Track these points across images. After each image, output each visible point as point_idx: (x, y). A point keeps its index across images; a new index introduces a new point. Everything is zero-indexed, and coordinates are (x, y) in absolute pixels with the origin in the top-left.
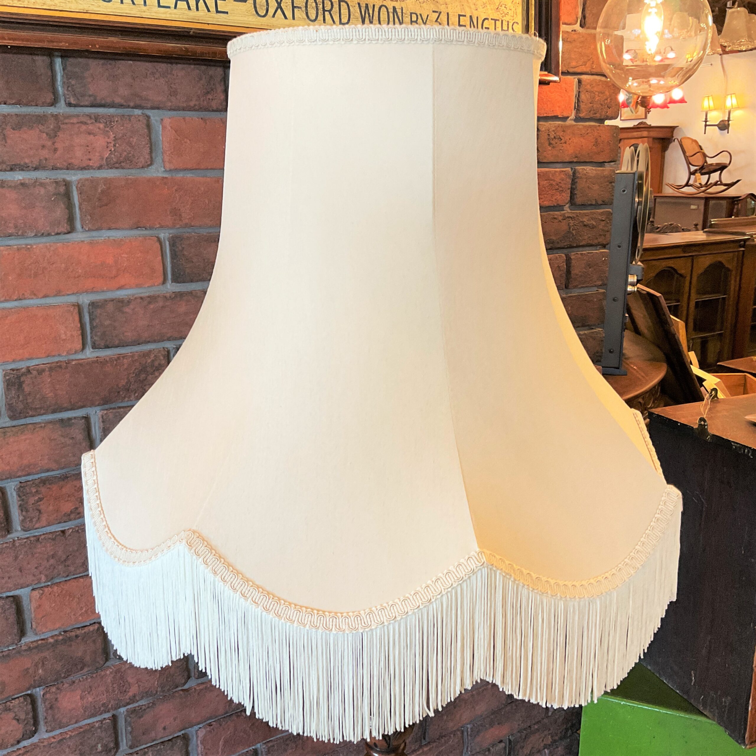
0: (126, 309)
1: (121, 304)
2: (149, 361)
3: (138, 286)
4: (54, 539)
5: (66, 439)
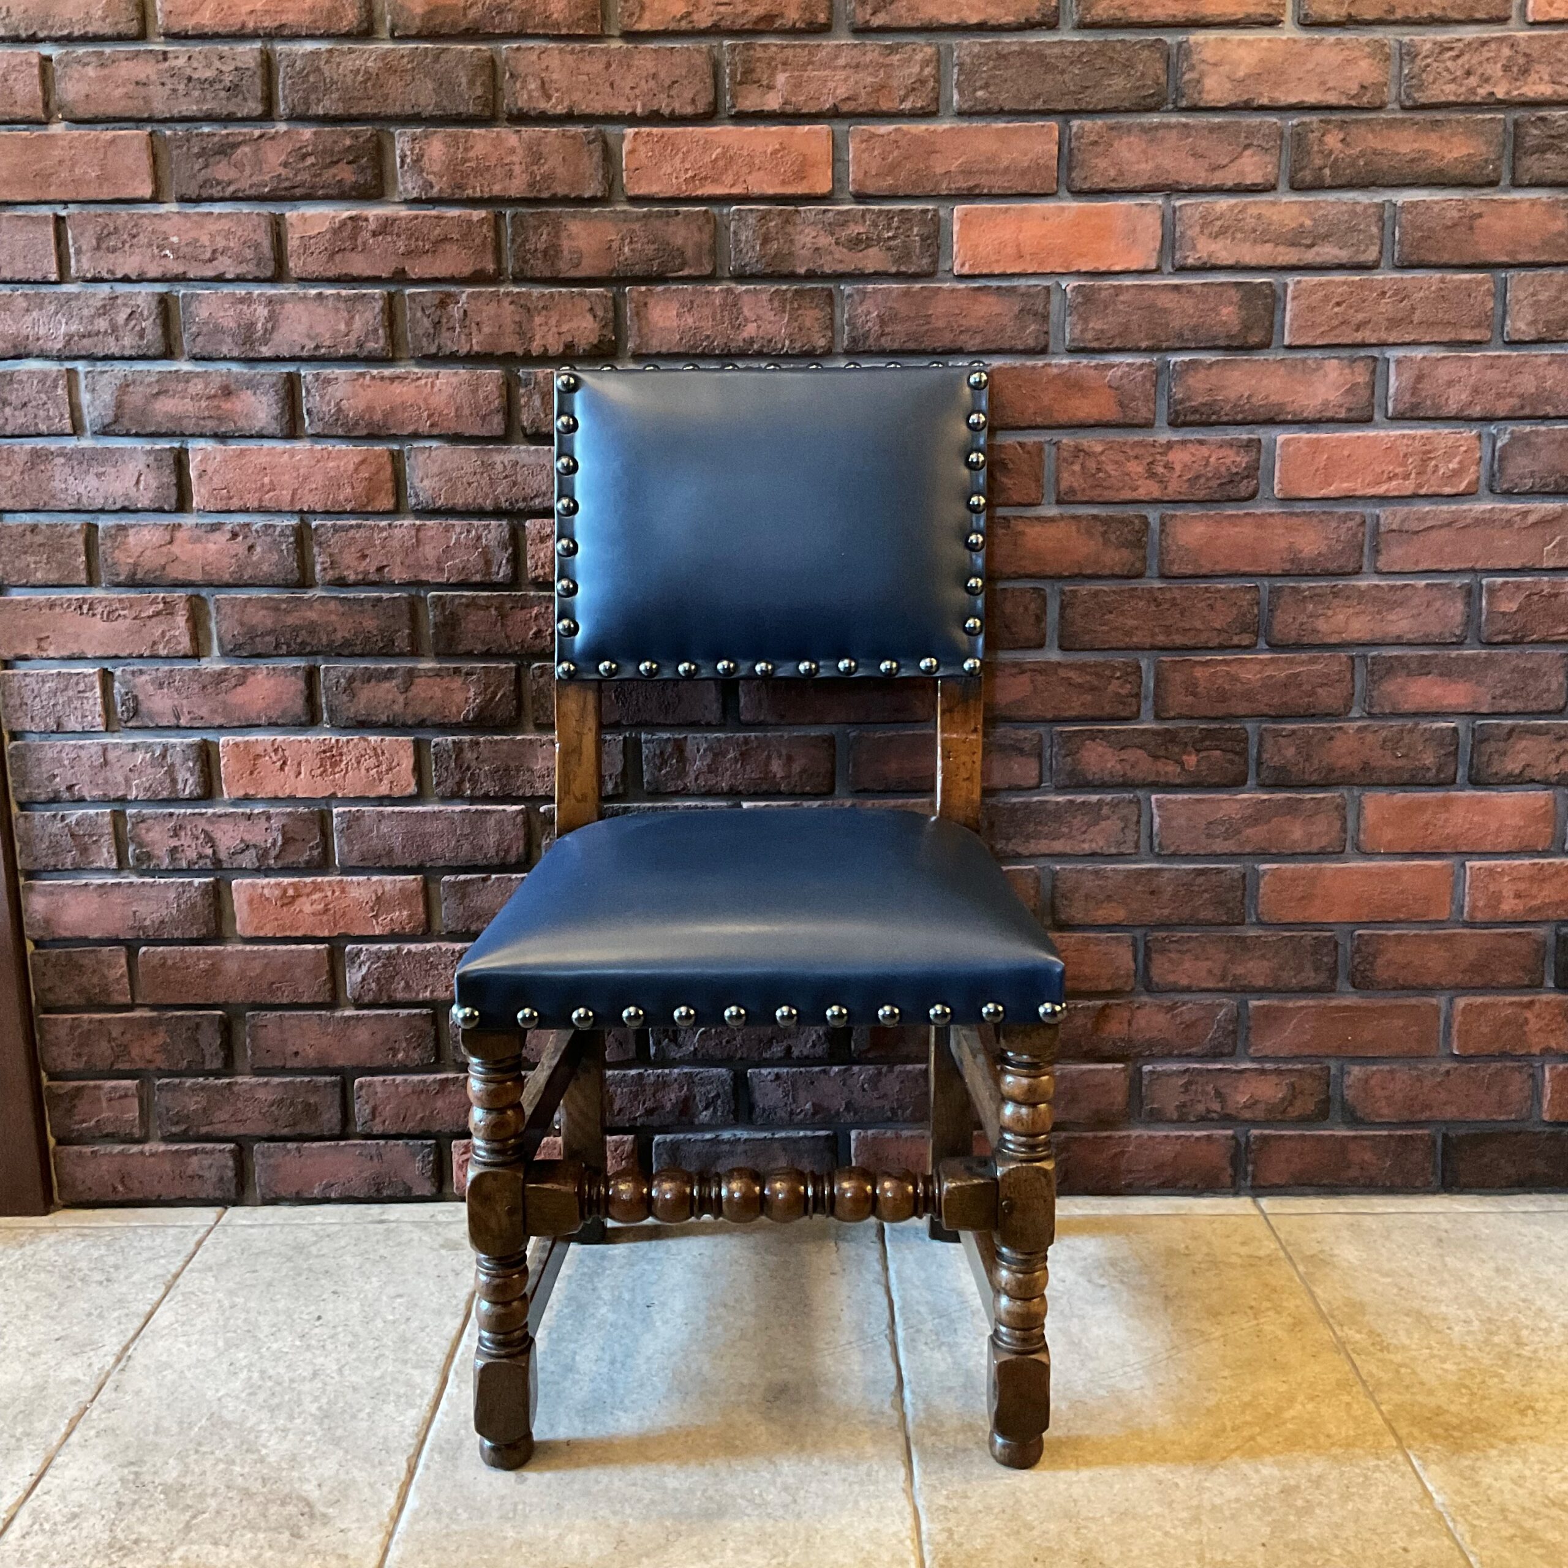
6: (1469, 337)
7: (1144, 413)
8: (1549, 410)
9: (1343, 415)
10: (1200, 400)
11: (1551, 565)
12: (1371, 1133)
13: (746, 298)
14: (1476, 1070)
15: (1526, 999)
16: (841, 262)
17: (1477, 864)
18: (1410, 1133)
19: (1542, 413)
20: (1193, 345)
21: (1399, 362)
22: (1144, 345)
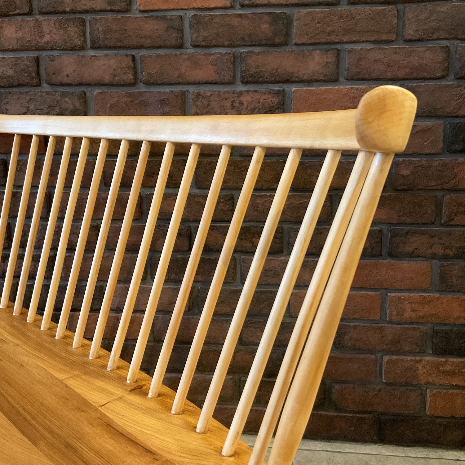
6: (384, 37)
7: (228, 78)
8: (426, 75)
9: (322, 78)
10: (254, 70)
11: (427, 152)
12: (344, 415)
13: (44, 23)
14: (393, 390)
15: (418, 358)
16: (85, 5)
17: (393, 295)
18: (363, 416)
19: (422, 76)
20: (249, 44)
21: (349, 51)
22: (226, 43)
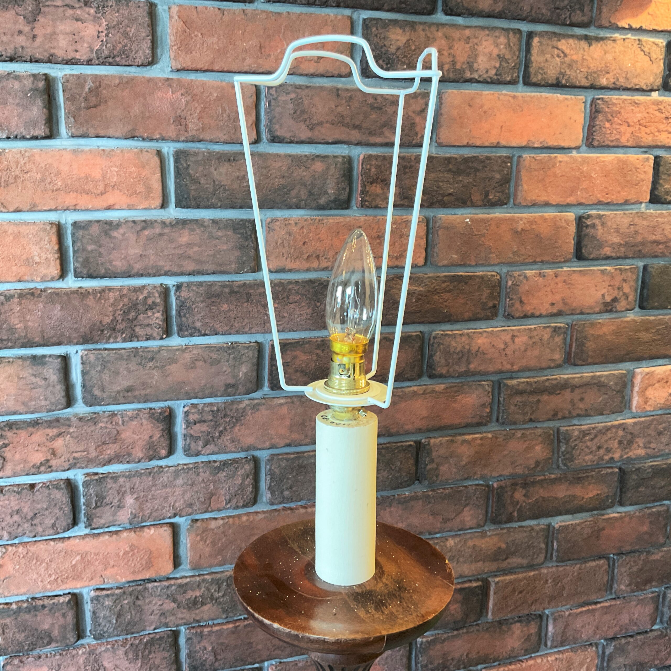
0: (115, 234)
1: (108, 227)
2: (141, 297)
3: (130, 207)
4: (18, 493)
5: (38, 379)
